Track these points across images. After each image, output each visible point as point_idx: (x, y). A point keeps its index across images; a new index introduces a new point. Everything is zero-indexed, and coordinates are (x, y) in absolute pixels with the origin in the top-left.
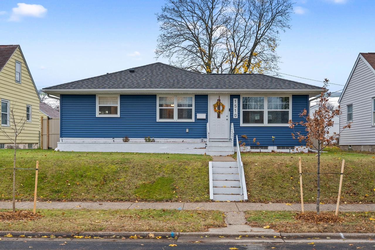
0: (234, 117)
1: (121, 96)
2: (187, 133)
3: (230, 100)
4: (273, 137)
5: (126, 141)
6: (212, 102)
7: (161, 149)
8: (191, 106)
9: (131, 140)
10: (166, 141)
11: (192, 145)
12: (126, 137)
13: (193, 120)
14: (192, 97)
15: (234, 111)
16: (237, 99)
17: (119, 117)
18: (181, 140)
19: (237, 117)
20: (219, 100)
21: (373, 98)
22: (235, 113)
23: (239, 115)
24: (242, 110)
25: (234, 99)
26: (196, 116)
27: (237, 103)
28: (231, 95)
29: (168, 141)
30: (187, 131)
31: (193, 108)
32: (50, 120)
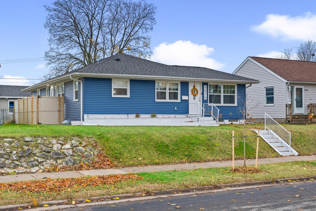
0: (205, 99)
1: (131, 80)
2: (176, 110)
3: (202, 87)
4: (231, 113)
5: (137, 116)
6: (191, 88)
7: (163, 123)
8: (177, 90)
9: (142, 116)
10: (163, 116)
11: (183, 119)
12: (137, 114)
13: (179, 100)
14: (178, 84)
15: (205, 94)
16: (206, 86)
17: (129, 97)
18: (173, 116)
19: (206, 99)
20: (194, 86)
21: (265, 87)
22: (205, 96)
23: (207, 98)
24: (209, 94)
25: (205, 86)
26: (181, 98)
27: (206, 89)
28: (203, 83)
29: (164, 116)
30: (176, 108)
31: (179, 92)
32: (39, 99)
